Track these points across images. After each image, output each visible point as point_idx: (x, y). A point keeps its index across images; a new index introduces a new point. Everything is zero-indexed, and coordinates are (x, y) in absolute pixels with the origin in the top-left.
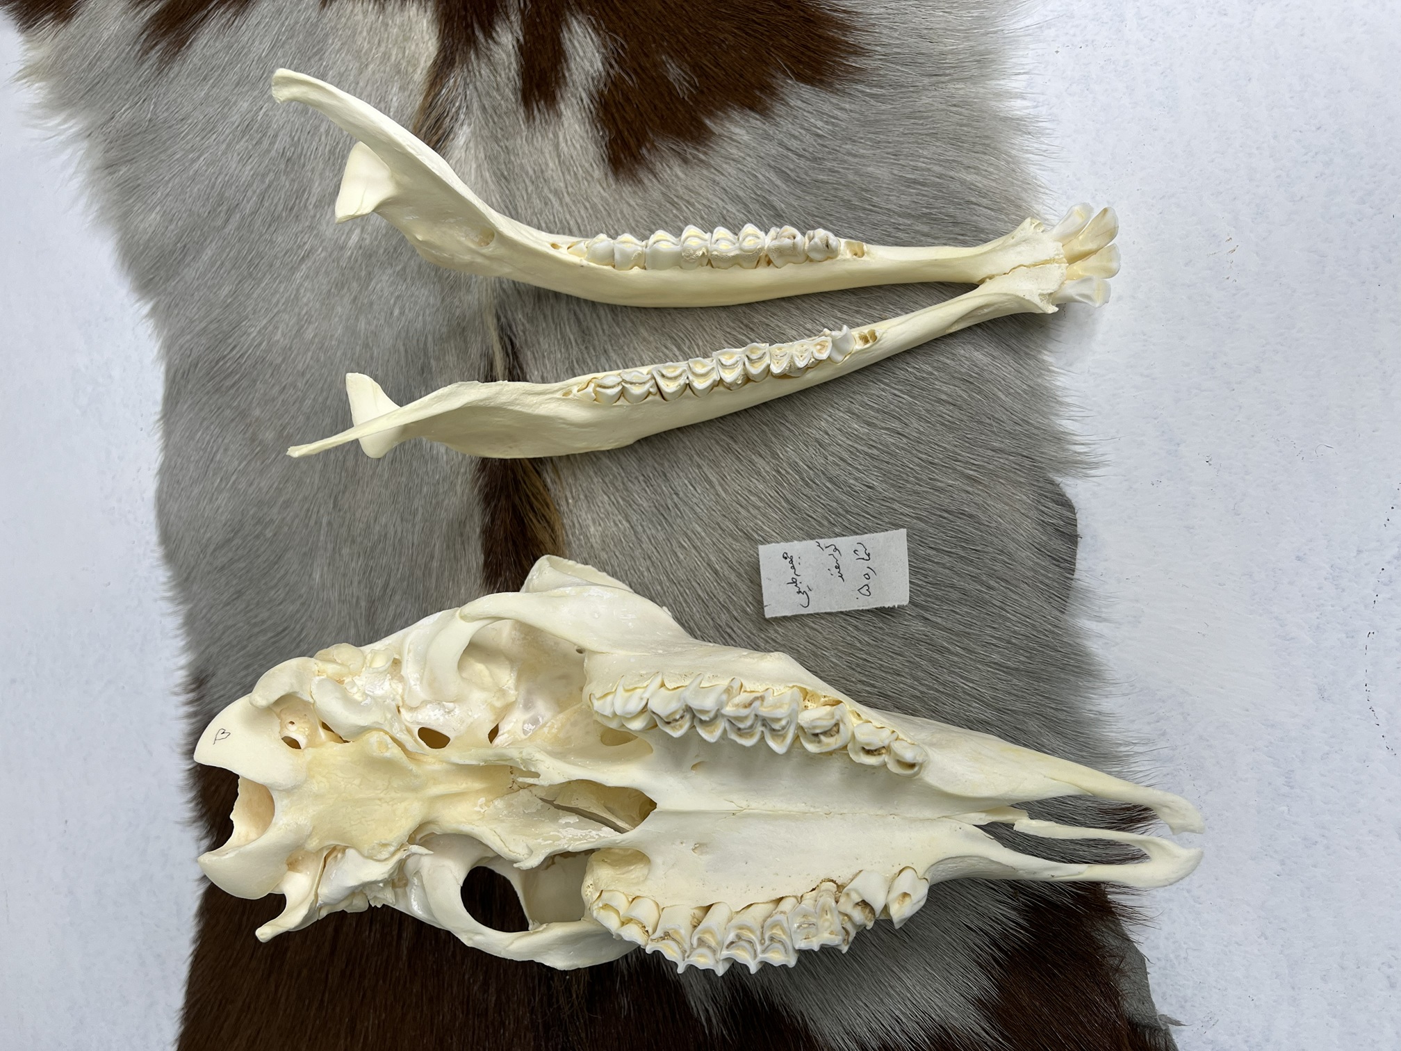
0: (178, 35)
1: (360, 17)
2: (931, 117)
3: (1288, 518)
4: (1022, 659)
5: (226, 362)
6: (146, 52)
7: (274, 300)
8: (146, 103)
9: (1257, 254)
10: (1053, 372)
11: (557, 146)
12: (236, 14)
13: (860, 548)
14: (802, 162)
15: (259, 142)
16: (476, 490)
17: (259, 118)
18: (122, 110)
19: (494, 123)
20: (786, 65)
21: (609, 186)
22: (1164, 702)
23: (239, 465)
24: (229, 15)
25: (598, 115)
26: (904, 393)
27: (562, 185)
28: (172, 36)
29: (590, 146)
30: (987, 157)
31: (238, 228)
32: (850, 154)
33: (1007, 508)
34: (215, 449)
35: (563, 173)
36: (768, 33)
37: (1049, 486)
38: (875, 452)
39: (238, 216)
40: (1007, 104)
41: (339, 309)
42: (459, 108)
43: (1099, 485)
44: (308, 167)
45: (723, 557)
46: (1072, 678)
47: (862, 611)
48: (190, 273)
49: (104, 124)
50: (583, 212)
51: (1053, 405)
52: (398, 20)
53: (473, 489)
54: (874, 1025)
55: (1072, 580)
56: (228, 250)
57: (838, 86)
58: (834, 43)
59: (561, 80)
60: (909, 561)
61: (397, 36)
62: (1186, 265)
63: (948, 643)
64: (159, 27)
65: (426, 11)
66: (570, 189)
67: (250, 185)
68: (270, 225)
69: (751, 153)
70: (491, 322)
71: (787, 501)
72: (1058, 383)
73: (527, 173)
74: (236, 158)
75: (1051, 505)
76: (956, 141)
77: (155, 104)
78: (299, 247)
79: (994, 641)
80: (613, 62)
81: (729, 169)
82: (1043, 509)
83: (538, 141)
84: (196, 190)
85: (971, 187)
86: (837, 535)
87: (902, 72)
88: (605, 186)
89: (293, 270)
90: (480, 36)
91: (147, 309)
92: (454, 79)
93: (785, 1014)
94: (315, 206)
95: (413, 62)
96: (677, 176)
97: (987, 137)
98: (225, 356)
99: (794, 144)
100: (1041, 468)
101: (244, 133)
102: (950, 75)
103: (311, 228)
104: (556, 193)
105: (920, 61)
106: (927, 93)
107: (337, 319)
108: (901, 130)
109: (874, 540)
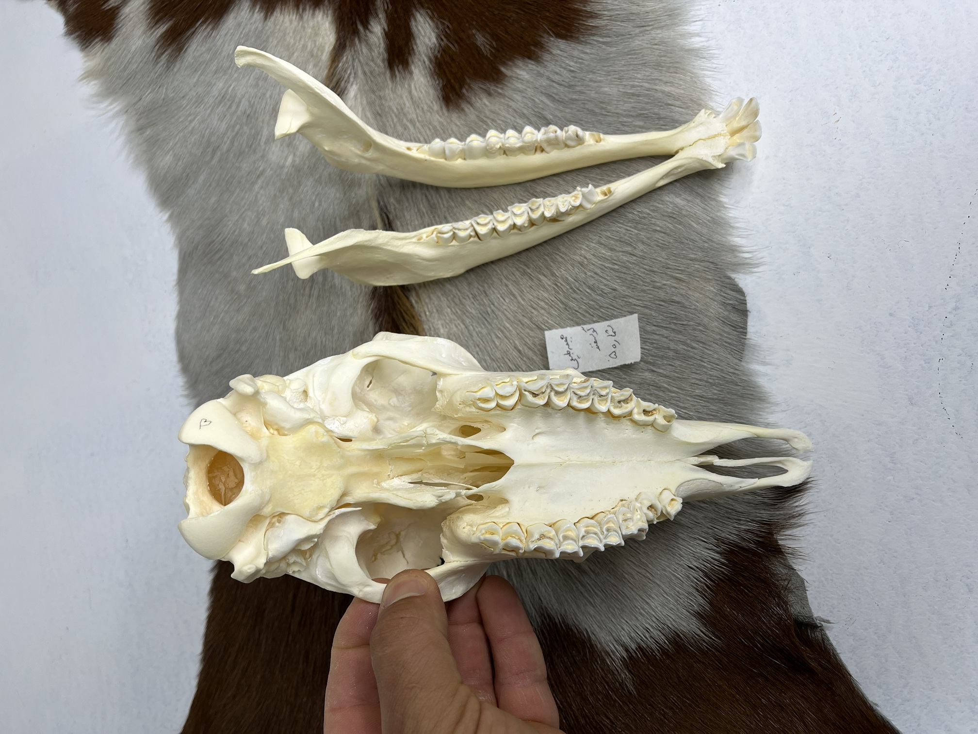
0: (178, 44)
1: (288, 24)
2: (641, 53)
3: (883, 289)
4: (715, 392)
5: (214, 245)
6: (159, 57)
7: (243, 203)
8: (161, 88)
9: (854, 122)
10: (727, 208)
11: (410, 92)
12: (213, 29)
13: (609, 329)
14: (561, 89)
15: (230, 107)
16: (370, 311)
17: (230, 91)
18: (147, 94)
19: (372, 81)
20: (549, 28)
21: (443, 114)
22: (808, 414)
23: (225, 307)
24: (208, 29)
25: (435, 70)
26: (633, 228)
27: (415, 116)
28: (174, 46)
29: (430, 91)
30: (678, 75)
31: (219, 161)
32: (591, 80)
33: (701, 296)
34: (210, 298)
35: (415, 109)
36: (536, 10)
37: (727, 281)
38: (616, 267)
39: (219, 153)
40: (689, 40)
41: (282, 206)
42: (350, 74)
43: (760, 277)
44: (260, 119)
45: (524, 342)
46: (748, 402)
47: (612, 368)
48: (191, 192)
49: (135, 104)
50: (428, 132)
51: (728, 229)
52: (311, 24)
53: (367, 311)
54: (633, 635)
55: (745, 339)
56: (213, 176)
57: (582, 39)
58: (577, 12)
59: (412, 52)
60: (640, 335)
61: (311, 34)
62: (808, 132)
63: (669, 385)
64: (166, 40)
65: (327, 17)
66: (420, 119)
67: (225, 133)
68: (238, 158)
69: (530, 86)
70: (374, 205)
71: (562, 303)
72: (730, 215)
73: (393, 111)
74: (216, 118)
75: (729, 292)
76: (658, 66)
77: (167, 89)
78: (256, 169)
79: (697, 382)
80: (443, 37)
81: (518, 97)
82: (724, 295)
83: (399, 91)
84: (193, 140)
85: (669, 95)
86: (594, 322)
87: (622, 26)
88: (441, 114)
89: (254, 183)
90: (360, 28)
91: (166, 216)
92: (347, 56)
93: (576, 631)
94: (265, 143)
95: (321, 48)
96: (485, 104)
97: (678, 62)
98: (213, 241)
99: (556, 78)
100: (723, 269)
101: (220, 102)
102: (652, 25)
103: (263, 157)
104: (411, 121)
105: (632, 18)
106: (638, 38)
107: (280, 213)
108: (623, 63)
109: (619, 323)
